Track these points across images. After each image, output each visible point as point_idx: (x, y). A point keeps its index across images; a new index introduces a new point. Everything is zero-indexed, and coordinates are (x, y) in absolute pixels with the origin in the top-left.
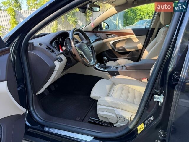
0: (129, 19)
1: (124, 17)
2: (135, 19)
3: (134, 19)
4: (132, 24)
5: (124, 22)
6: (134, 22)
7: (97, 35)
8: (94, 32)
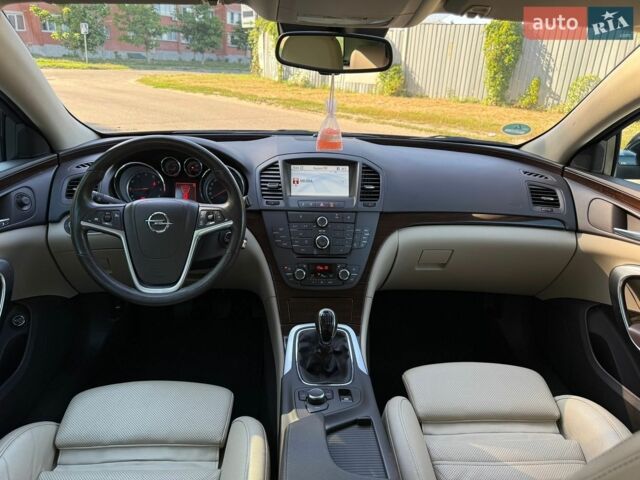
7: (557, 197)
8: (562, 173)
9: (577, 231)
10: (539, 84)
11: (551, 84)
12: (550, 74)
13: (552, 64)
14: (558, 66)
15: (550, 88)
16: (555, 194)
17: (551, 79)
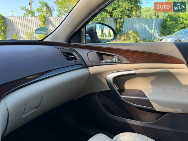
0: (167, 28)
1: (161, 25)
2: (176, 28)
3: (174, 28)
4: (171, 34)
5: (160, 31)
6: (174, 32)
7: (74, 55)
8: (69, 46)
9: (87, 67)
10: (16, 35)
11: (20, 35)
12: (19, 32)
13: (18, 29)
14: (20, 29)
15: (20, 36)
16: (73, 54)
17: (20, 33)
